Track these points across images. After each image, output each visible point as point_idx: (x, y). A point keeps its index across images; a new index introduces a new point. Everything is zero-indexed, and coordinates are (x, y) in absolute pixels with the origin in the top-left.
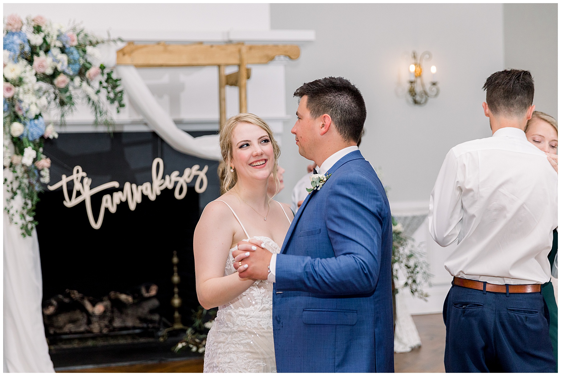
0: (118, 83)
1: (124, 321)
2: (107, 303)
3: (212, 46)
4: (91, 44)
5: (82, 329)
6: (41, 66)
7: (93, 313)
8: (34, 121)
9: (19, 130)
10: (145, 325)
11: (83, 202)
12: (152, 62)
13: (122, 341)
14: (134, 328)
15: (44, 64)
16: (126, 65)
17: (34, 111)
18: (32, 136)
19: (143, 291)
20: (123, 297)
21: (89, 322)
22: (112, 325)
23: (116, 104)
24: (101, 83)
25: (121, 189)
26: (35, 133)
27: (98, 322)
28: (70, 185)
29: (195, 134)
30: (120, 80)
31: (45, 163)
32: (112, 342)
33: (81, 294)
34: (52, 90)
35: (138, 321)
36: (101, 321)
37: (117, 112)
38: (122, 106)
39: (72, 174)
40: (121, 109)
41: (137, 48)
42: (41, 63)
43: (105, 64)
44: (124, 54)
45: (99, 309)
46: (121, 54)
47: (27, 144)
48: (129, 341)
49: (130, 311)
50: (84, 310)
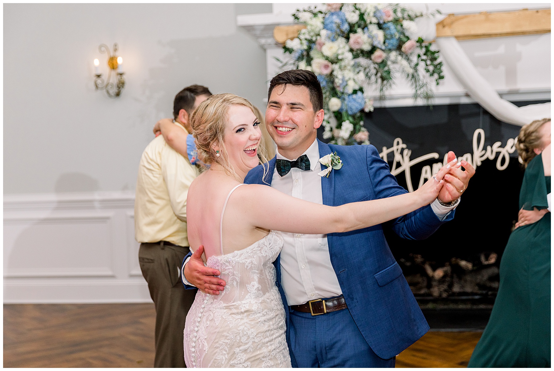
0: (436, 55)
1: (462, 287)
2: (448, 268)
3: (537, 12)
4: (411, 18)
5: (423, 292)
6: (356, 43)
7: (433, 277)
8: (352, 96)
9: (337, 105)
10: (484, 292)
11: (403, 173)
12: (473, 32)
13: (461, 306)
14: (473, 294)
15: (359, 40)
16: (447, 37)
17: (352, 86)
18: (351, 110)
19: (483, 259)
20: (463, 263)
21: (429, 286)
22: (451, 289)
23: (436, 76)
24: (419, 56)
25: (441, 160)
26: (354, 108)
27: (437, 286)
28: (391, 156)
29: (519, 104)
30: (438, 52)
31: (363, 135)
32: (452, 306)
33: (422, 259)
34: (372, 66)
35: (477, 288)
36: (441, 286)
37: (436, 84)
38: (441, 78)
39: (392, 146)
40: (441, 81)
41: (457, 20)
42: (356, 40)
43: (424, 38)
44: (444, 27)
45: (439, 273)
46: (441, 27)
47: (346, 118)
48: (469, 306)
49: (468, 278)
50: (424, 273)
